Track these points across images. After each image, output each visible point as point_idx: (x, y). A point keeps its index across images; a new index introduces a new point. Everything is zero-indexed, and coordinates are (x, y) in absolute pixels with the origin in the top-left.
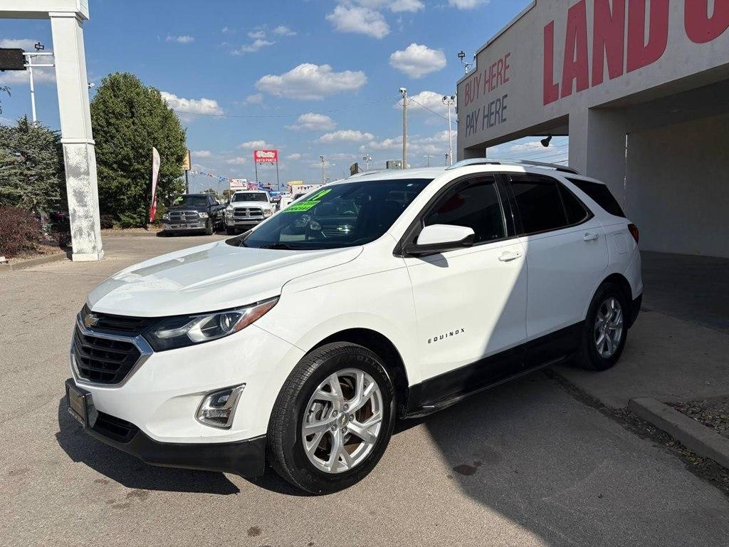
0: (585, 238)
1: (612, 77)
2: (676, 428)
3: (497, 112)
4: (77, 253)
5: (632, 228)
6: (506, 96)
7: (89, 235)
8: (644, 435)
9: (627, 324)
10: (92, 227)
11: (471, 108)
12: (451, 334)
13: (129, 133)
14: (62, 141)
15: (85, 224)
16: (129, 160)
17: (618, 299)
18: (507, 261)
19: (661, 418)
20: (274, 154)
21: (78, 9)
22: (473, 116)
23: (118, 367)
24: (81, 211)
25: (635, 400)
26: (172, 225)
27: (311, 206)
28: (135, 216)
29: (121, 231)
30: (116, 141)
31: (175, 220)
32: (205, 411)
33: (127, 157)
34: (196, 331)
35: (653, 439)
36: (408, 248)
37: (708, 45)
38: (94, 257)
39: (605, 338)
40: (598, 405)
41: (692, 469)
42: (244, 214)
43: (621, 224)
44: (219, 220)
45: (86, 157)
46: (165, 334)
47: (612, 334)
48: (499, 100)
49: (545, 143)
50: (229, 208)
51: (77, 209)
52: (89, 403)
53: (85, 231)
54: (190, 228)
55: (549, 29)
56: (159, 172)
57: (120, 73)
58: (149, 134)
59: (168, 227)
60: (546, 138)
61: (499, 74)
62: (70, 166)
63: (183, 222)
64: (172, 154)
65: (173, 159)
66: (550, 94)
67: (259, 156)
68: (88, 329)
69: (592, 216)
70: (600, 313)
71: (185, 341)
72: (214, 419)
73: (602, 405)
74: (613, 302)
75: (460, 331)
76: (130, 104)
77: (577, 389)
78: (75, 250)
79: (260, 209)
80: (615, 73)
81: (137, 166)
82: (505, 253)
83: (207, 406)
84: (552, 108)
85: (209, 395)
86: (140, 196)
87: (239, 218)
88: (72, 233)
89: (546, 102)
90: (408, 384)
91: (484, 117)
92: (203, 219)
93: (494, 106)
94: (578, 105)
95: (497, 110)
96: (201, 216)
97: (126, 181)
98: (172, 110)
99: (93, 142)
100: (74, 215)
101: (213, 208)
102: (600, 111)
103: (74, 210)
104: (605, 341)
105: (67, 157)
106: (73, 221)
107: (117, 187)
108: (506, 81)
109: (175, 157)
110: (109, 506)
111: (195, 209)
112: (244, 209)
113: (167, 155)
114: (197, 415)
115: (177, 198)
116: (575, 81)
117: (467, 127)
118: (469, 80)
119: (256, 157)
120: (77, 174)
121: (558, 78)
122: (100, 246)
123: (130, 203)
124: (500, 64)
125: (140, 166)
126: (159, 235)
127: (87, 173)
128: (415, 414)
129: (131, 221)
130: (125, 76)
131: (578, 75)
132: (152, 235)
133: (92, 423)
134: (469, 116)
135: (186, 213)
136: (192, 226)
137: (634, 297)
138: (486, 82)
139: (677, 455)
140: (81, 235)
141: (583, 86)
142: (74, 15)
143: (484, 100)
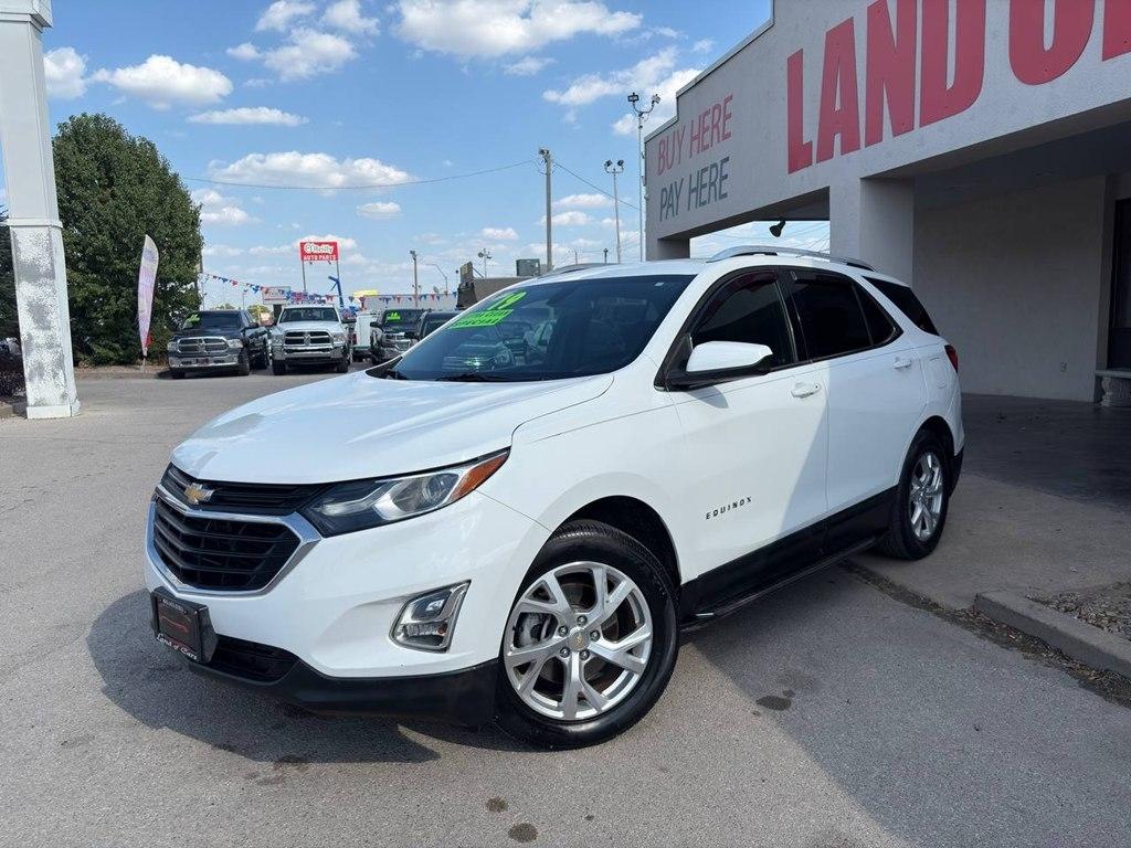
0: (896, 365)
1: (896, 133)
2: (1054, 631)
3: (713, 184)
4: (35, 405)
5: (950, 351)
6: (727, 159)
7: (55, 376)
8: (1008, 644)
9: (948, 489)
10: (60, 363)
11: (669, 178)
12: (735, 505)
13: (106, 212)
14: (9, 222)
15: (47, 357)
16: (106, 254)
17: (935, 453)
18: (802, 396)
19: (1030, 619)
20: (332, 247)
21: (36, 9)
22: (671, 191)
23: (259, 563)
24: (40, 337)
25: (987, 595)
26: (183, 360)
27: (500, 318)
28: (117, 346)
29: (94, 371)
30: (82, 223)
31: (187, 351)
32: (405, 627)
33: (102, 251)
34: (385, 504)
35: (1023, 649)
36: (675, 376)
37: (1046, 87)
38: (63, 411)
39: (923, 513)
40: (930, 606)
41: (1087, 685)
42: (301, 342)
43: (936, 344)
44: (257, 351)
45: (49, 249)
46: (334, 509)
47: (929, 504)
48: (715, 165)
49: (776, 231)
50: (274, 332)
51: (34, 333)
52: (204, 623)
53: (48, 369)
54: (214, 364)
55: (795, 63)
56: (157, 275)
57: (89, 115)
58: (140, 213)
59: (176, 364)
60: (777, 223)
61: (715, 126)
62: (23, 264)
63: (201, 355)
64: (179, 246)
65: (180, 254)
66: (799, 157)
67: (308, 251)
68: (194, 507)
69: (900, 332)
70: (915, 477)
71: (371, 520)
72: (418, 638)
73: (936, 605)
74: (929, 458)
75: (746, 501)
76: (106, 164)
77: (892, 585)
78: (31, 400)
79: (326, 334)
80: (902, 127)
81: (120, 265)
82: (798, 385)
83: (408, 618)
84: (802, 178)
85: (411, 601)
86: (126, 311)
87: (293, 347)
88: (27, 372)
89: (793, 168)
90: (680, 581)
91: (691, 191)
92: (233, 351)
93: (706, 175)
94: (843, 174)
95: (713, 180)
96: (231, 346)
97: (100, 290)
98: (176, 176)
99: (60, 224)
100: (29, 343)
101: (249, 333)
102: (880, 182)
103: (29, 335)
104: (922, 517)
105: (18, 249)
106: (28, 354)
107: (86, 299)
108: (727, 136)
109: (183, 249)
110: (252, 782)
111: (221, 335)
112: (301, 334)
113: (170, 247)
114: (393, 634)
115: (189, 317)
116: (837, 139)
117: (663, 207)
118: (665, 134)
119: (303, 253)
120: (34, 275)
121: (810, 134)
122: (73, 392)
123: (107, 326)
124: (717, 111)
125: (125, 266)
126: (162, 376)
127: (51, 275)
128: (689, 626)
129: (111, 354)
130: (97, 119)
131: (842, 129)
132: (148, 376)
133: (209, 655)
134: (665, 189)
135: (206, 341)
136: (216, 362)
137: (957, 451)
138: (693, 139)
139: (1062, 669)
140: (41, 375)
141: (850, 146)
142: (29, 18)
143: (690, 165)
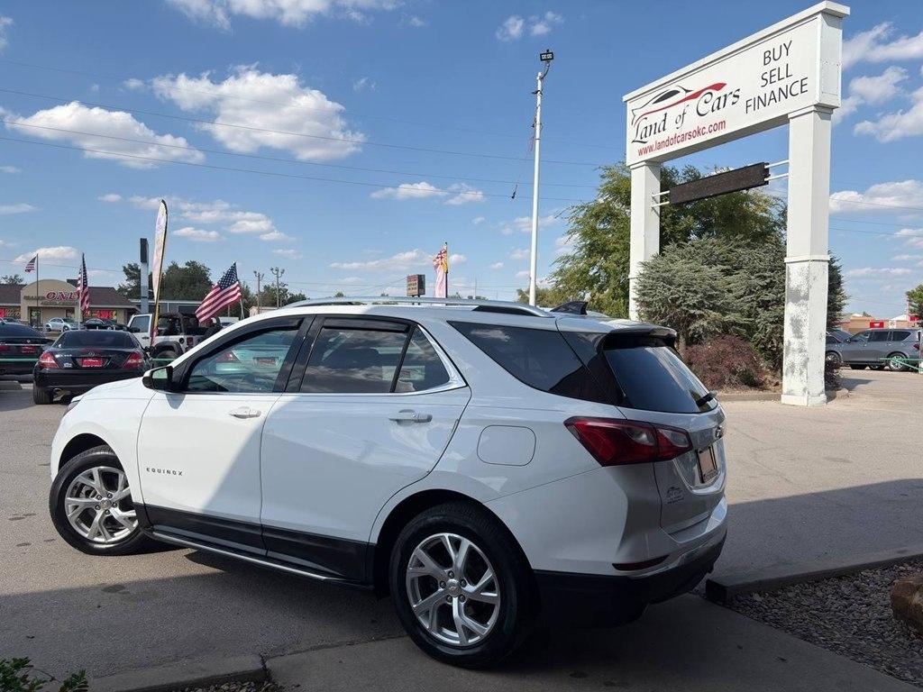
4: (787, 393)
7: (801, 373)
10: (805, 364)
14: (786, 260)
15: (798, 359)
21: (816, 100)
24: (795, 344)
38: (803, 401)
45: (808, 277)
51: (793, 340)
53: (797, 368)
62: (790, 290)
78: (784, 390)
88: (784, 370)
100: (788, 348)
103: (789, 342)
105: (789, 279)
106: (787, 355)
120: (797, 298)
127: (807, 297)
140: (793, 372)
142: (813, 109)
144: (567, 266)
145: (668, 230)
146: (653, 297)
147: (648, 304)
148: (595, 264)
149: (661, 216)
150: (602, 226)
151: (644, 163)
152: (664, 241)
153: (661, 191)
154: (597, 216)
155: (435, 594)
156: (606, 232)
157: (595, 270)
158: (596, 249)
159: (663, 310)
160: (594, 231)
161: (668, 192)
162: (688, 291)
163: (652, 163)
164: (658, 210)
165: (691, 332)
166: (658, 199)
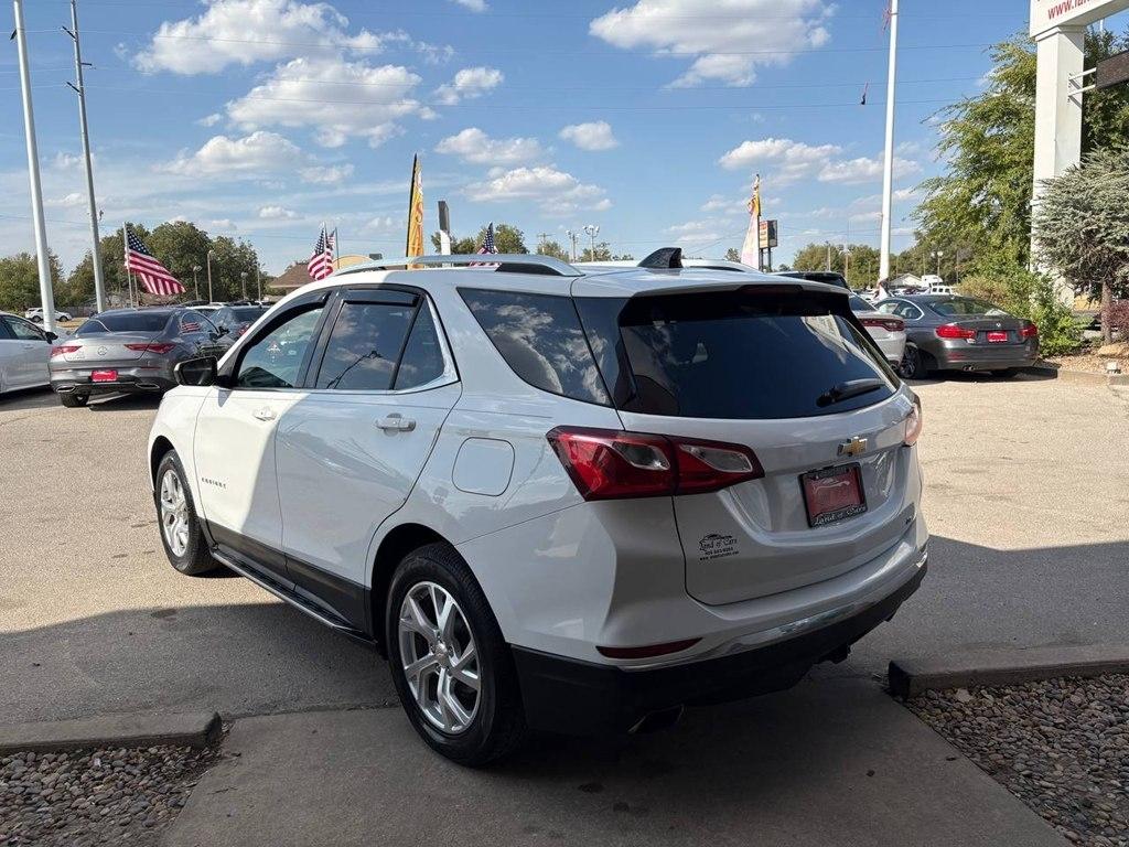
12: (217, 483)
75: (222, 485)
144: (938, 192)
145: (1096, 128)
146: (1058, 230)
147: (1053, 242)
148: (980, 187)
149: (1084, 108)
150: (995, 131)
151: (1057, 29)
152: (1086, 146)
153: (1085, 69)
154: (984, 117)
155: (425, 657)
156: (999, 139)
157: (981, 197)
158: (984, 164)
159: (1072, 249)
160: (980, 139)
161: (1094, 70)
162: (1114, 219)
163: (1068, 29)
164: (1080, 100)
165: (1118, 281)
166: (1080, 82)
